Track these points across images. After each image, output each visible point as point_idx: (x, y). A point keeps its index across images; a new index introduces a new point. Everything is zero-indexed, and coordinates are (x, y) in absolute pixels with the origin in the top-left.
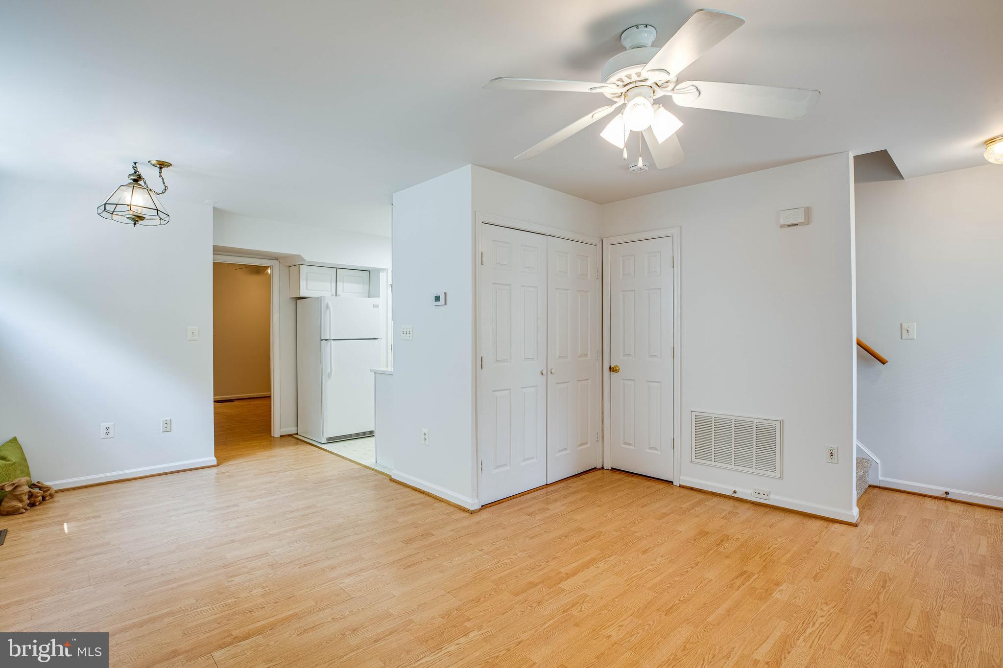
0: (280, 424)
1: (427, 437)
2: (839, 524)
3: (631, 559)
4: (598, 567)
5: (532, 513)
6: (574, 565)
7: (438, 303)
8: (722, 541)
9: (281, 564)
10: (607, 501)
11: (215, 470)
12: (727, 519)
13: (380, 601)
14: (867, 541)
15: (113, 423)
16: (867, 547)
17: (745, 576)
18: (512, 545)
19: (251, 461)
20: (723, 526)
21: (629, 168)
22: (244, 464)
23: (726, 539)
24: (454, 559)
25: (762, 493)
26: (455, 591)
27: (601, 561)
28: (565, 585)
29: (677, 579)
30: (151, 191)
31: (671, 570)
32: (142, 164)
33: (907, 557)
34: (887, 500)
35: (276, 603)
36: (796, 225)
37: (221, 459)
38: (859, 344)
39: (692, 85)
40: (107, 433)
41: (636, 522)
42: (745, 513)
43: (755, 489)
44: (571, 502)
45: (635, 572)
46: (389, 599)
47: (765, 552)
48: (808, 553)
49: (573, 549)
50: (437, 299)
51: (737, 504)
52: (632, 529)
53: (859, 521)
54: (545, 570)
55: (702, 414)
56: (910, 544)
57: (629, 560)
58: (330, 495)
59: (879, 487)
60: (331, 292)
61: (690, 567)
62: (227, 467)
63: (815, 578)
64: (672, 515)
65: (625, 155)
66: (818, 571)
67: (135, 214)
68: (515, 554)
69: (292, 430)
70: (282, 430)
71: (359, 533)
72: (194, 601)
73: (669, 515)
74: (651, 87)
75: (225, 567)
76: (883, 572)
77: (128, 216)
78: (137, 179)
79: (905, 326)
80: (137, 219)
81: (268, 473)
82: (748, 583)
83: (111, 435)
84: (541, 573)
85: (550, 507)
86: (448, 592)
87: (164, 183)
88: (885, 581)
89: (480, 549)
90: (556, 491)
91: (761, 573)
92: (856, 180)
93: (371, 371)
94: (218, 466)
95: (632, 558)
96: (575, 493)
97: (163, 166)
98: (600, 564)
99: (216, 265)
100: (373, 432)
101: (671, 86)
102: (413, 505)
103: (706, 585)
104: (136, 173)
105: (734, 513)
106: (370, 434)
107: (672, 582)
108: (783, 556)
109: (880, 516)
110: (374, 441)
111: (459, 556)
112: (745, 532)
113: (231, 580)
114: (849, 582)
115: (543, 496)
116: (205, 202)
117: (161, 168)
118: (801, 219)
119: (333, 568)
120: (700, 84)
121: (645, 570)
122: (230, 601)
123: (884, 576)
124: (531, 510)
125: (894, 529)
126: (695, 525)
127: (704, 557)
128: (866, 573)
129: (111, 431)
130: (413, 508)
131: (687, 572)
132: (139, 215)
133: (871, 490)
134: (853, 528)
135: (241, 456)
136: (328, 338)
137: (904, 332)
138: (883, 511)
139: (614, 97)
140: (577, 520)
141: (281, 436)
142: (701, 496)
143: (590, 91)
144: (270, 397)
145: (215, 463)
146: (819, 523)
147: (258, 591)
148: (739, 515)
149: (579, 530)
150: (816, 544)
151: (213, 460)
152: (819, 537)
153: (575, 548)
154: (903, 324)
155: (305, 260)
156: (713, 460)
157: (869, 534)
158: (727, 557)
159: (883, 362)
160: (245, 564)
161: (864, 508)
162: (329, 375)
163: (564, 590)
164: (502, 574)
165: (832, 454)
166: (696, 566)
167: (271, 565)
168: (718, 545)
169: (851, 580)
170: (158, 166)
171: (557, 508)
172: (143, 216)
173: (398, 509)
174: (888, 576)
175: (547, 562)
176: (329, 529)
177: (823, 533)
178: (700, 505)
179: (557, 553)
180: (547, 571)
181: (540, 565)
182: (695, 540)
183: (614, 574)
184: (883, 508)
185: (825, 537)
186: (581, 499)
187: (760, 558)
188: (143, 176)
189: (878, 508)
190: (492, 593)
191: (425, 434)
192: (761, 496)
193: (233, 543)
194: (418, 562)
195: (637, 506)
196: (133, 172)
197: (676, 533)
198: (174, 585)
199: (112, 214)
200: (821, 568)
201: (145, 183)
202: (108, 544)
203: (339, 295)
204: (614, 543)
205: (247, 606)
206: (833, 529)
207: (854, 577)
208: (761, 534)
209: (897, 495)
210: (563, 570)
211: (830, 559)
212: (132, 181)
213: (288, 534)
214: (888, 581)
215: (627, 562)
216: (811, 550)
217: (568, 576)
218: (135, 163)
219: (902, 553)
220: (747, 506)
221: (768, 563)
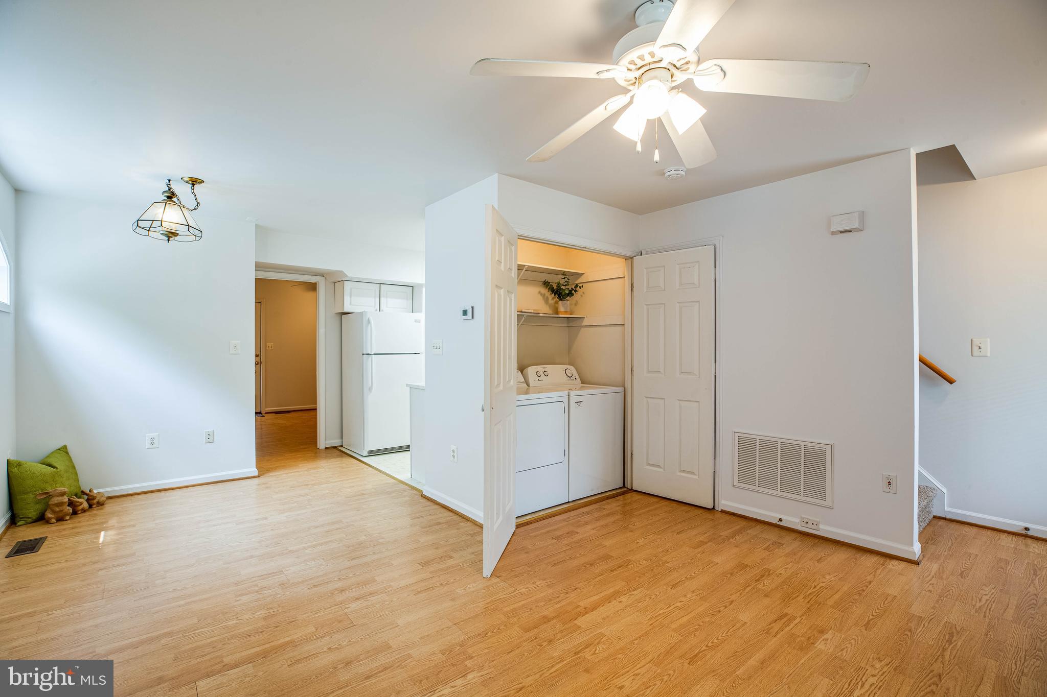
0: (325, 437)
1: (455, 454)
2: (897, 562)
3: (658, 593)
4: (620, 602)
5: (559, 536)
6: (596, 598)
7: (465, 317)
8: (762, 576)
9: (293, 583)
10: (641, 526)
11: (256, 481)
12: (770, 550)
13: (382, 630)
14: (930, 582)
15: (157, 434)
16: (929, 590)
17: (785, 619)
18: (532, 573)
19: (291, 473)
20: (765, 558)
21: (664, 174)
22: (284, 475)
23: (767, 573)
24: (469, 586)
25: (810, 523)
26: (462, 623)
27: (625, 594)
28: (581, 622)
29: (707, 619)
30: (184, 207)
31: (701, 609)
32: (176, 181)
33: (978, 605)
34: (955, 534)
35: (277, 627)
36: (850, 231)
37: (263, 470)
38: (922, 360)
39: (715, 65)
40: (152, 444)
41: (670, 550)
42: (791, 544)
43: (803, 518)
44: (602, 526)
45: (661, 609)
46: (391, 629)
47: (810, 591)
48: (860, 594)
49: (597, 580)
50: (465, 313)
51: (783, 533)
52: (664, 559)
53: (921, 558)
54: (563, 603)
55: (745, 435)
56: (982, 589)
57: (656, 595)
58: (358, 510)
59: (945, 519)
60: (375, 307)
61: (724, 606)
62: (267, 479)
63: (867, 626)
64: (710, 543)
65: (639, 148)
66: (871, 617)
67: (169, 230)
68: (534, 583)
69: (336, 442)
70: (327, 442)
71: (378, 553)
72: (196, 621)
73: (706, 543)
74: (668, 69)
75: (236, 584)
76: (949, 623)
77: (162, 232)
78: (171, 196)
79: (977, 341)
80: (171, 235)
81: (305, 485)
82: (788, 629)
83: (155, 445)
84: (558, 606)
85: (578, 530)
86: (455, 624)
87: (196, 199)
88: (951, 634)
89: (498, 575)
90: (588, 513)
91: (804, 617)
92: (919, 183)
93: (407, 385)
94: (259, 477)
95: (660, 593)
96: (608, 515)
97: (195, 183)
98: (624, 599)
99: (258, 281)
100: (408, 447)
101: (692, 67)
102: (439, 523)
103: (739, 629)
104: (169, 190)
105: (778, 543)
106: (406, 448)
107: (701, 624)
108: (831, 597)
109: (946, 553)
110: (409, 456)
111: (474, 582)
112: (789, 566)
113: (239, 599)
114: (907, 632)
115: (574, 517)
116: (247, 219)
117: (193, 185)
118: (856, 225)
119: (342, 591)
120: (726, 64)
121: (672, 607)
122: (231, 623)
123: (951, 628)
124: (558, 533)
125: (963, 570)
126: (734, 556)
127: (741, 594)
128: (929, 623)
129: (155, 441)
130: (437, 527)
131: (719, 611)
132: (172, 231)
133: (935, 521)
134: (914, 566)
135: (284, 467)
136: (370, 353)
137: (976, 349)
138: (950, 547)
139: (629, 85)
140: (606, 546)
141: (326, 448)
142: (743, 523)
143: (596, 77)
144: (316, 409)
145: (256, 474)
146: (874, 559)
147: (262, 613)
148: (784, 546)
149: (607, 557)
150: (870, 584)
151: (254, 471)
152: (874, 575)
153: (599, 578)
154: (974, 339)
155: (347, 276)
156: (757, 485)
157: (933, 573)
158: (766, 596)
159: (951, 381)
160: (256, 582)
161: (927, 543)
162: (370, 389)
163: (579, 627)
164: (516, 606)
165: (889, 483)
166: (731, 604)
167: (282, 585)
168: (757, 581)
169: (910, 631)
170: (191, 182)
171: (587, 531)
172: (177, 232)
173: (423, 528)
174: (956, 627)
175: (567, 593)
176: (349, 547)
177: (879, 571)
178: (741, 533)
179: (579, 583)
180: (565, 603)
181: (558, 597)
182: (732, 574)
183: (637, 611)
184: (950, 544)
185: (880, 576)
186: (614, 522)
187: (803, 598)
188: (176, 192)
189: (944, 543)
190: (501, 628)
191: (453, 451)
192: (810, 525)
193: (251, 558)
194: (430, 588)
195: (673, 532)
196: (167, 189)
197: (711, 565)
198: (182, 602)
199: (149, 230)
200: (874, 614)
201: (178, 200)
202: (134, 554)
203: (382, 311)
204: (642, 574)
205: (246, 629)
206: (890, 566)
207: (913, 627)
208: (806, 570)
209: (967, 529)
210: (581, 604)
211: (886, 602)
212: (166, 198)
213: (307, 551)
214: (955, 634)
215: (653, 597)
216: (864, 591)
217: (587, 611)
218: (169, 180)
219: (972, 600)
220: (794, 535)
221: (812, 605)
